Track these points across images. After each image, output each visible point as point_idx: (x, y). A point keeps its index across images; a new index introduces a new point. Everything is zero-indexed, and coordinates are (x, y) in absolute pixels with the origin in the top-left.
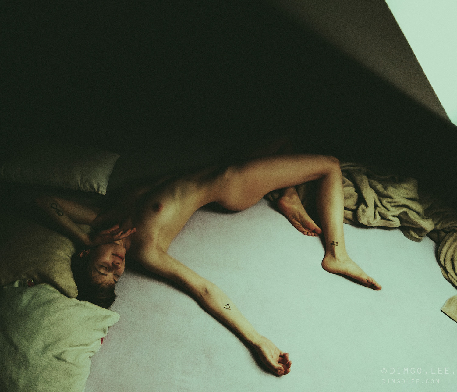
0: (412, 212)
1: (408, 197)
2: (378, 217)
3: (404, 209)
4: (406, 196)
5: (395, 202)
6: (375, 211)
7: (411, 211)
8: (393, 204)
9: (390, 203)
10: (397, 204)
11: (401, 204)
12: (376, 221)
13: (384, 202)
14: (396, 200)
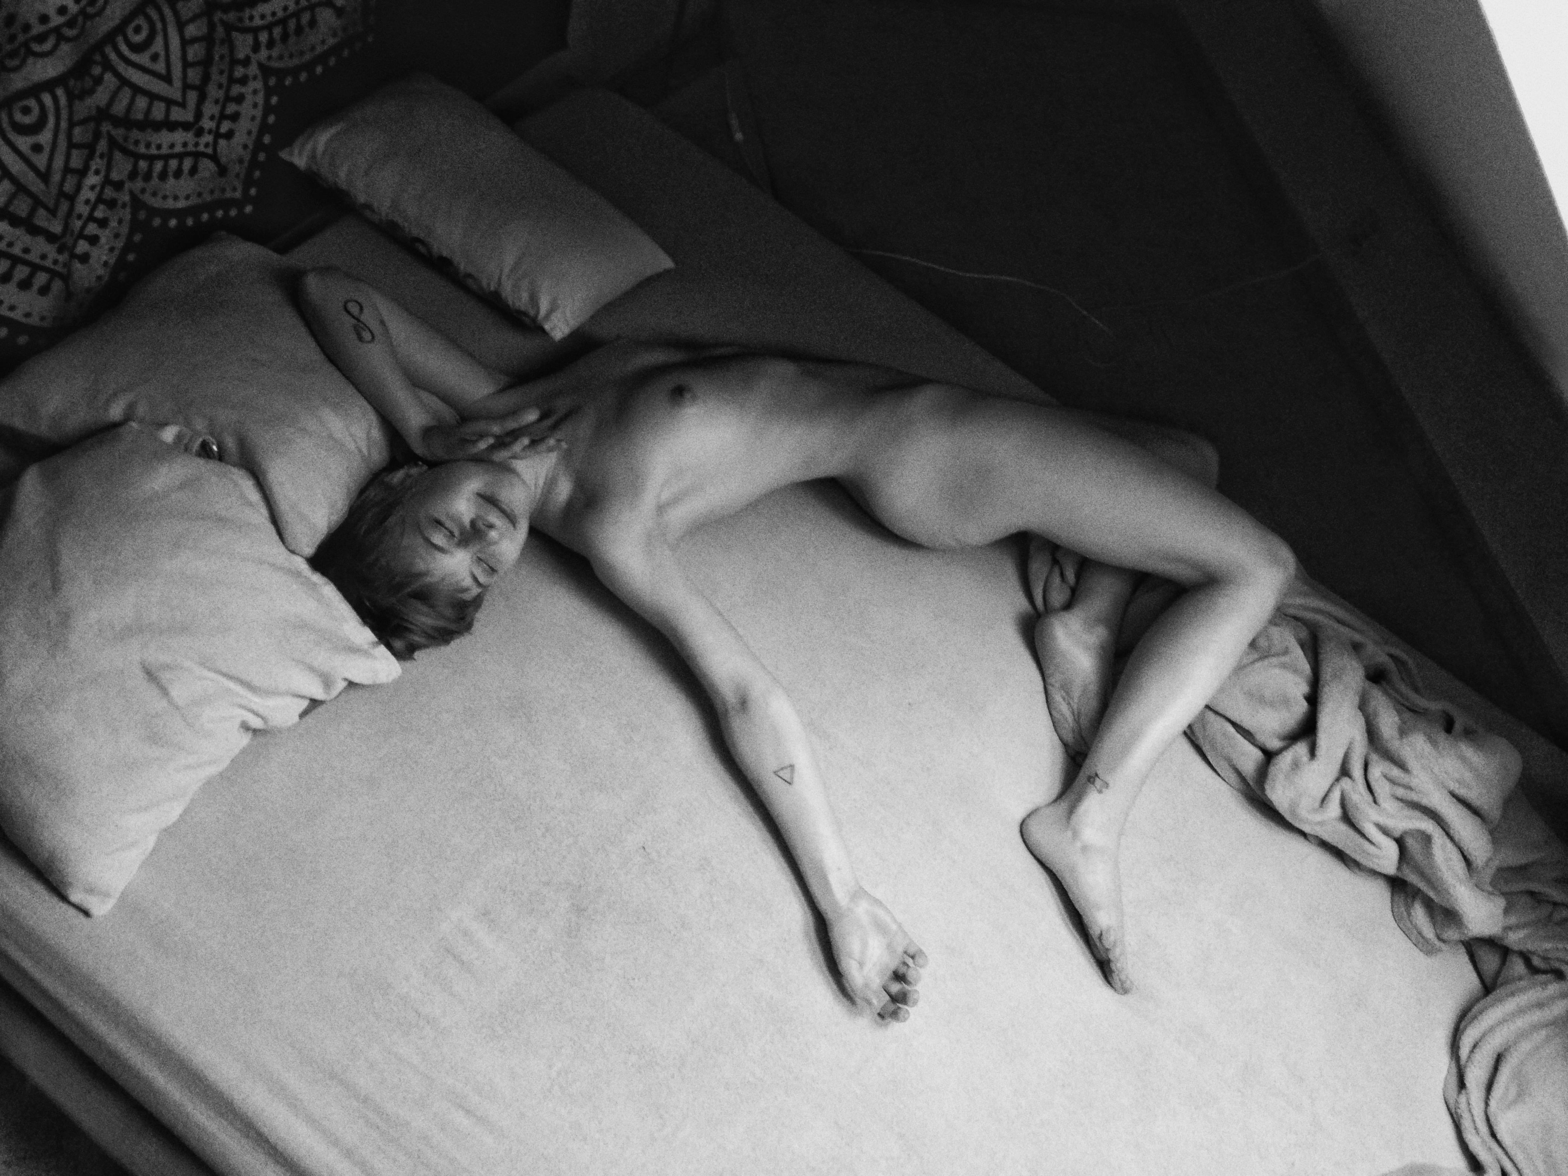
0: (1449, 845)
1: (1462, 792)
2: (1334, 809)
3: (1427, 826)
4: (1454, 786)
5: (1409, 788)
6: (1332, 786)
7: (1448, 841)
8: (1400, 792)
9: (1392, 781)
10: (1414, 797)
11: (1425, 802)
12: (1318, 818)
13: (1378, 770)
14: (1414, 782)
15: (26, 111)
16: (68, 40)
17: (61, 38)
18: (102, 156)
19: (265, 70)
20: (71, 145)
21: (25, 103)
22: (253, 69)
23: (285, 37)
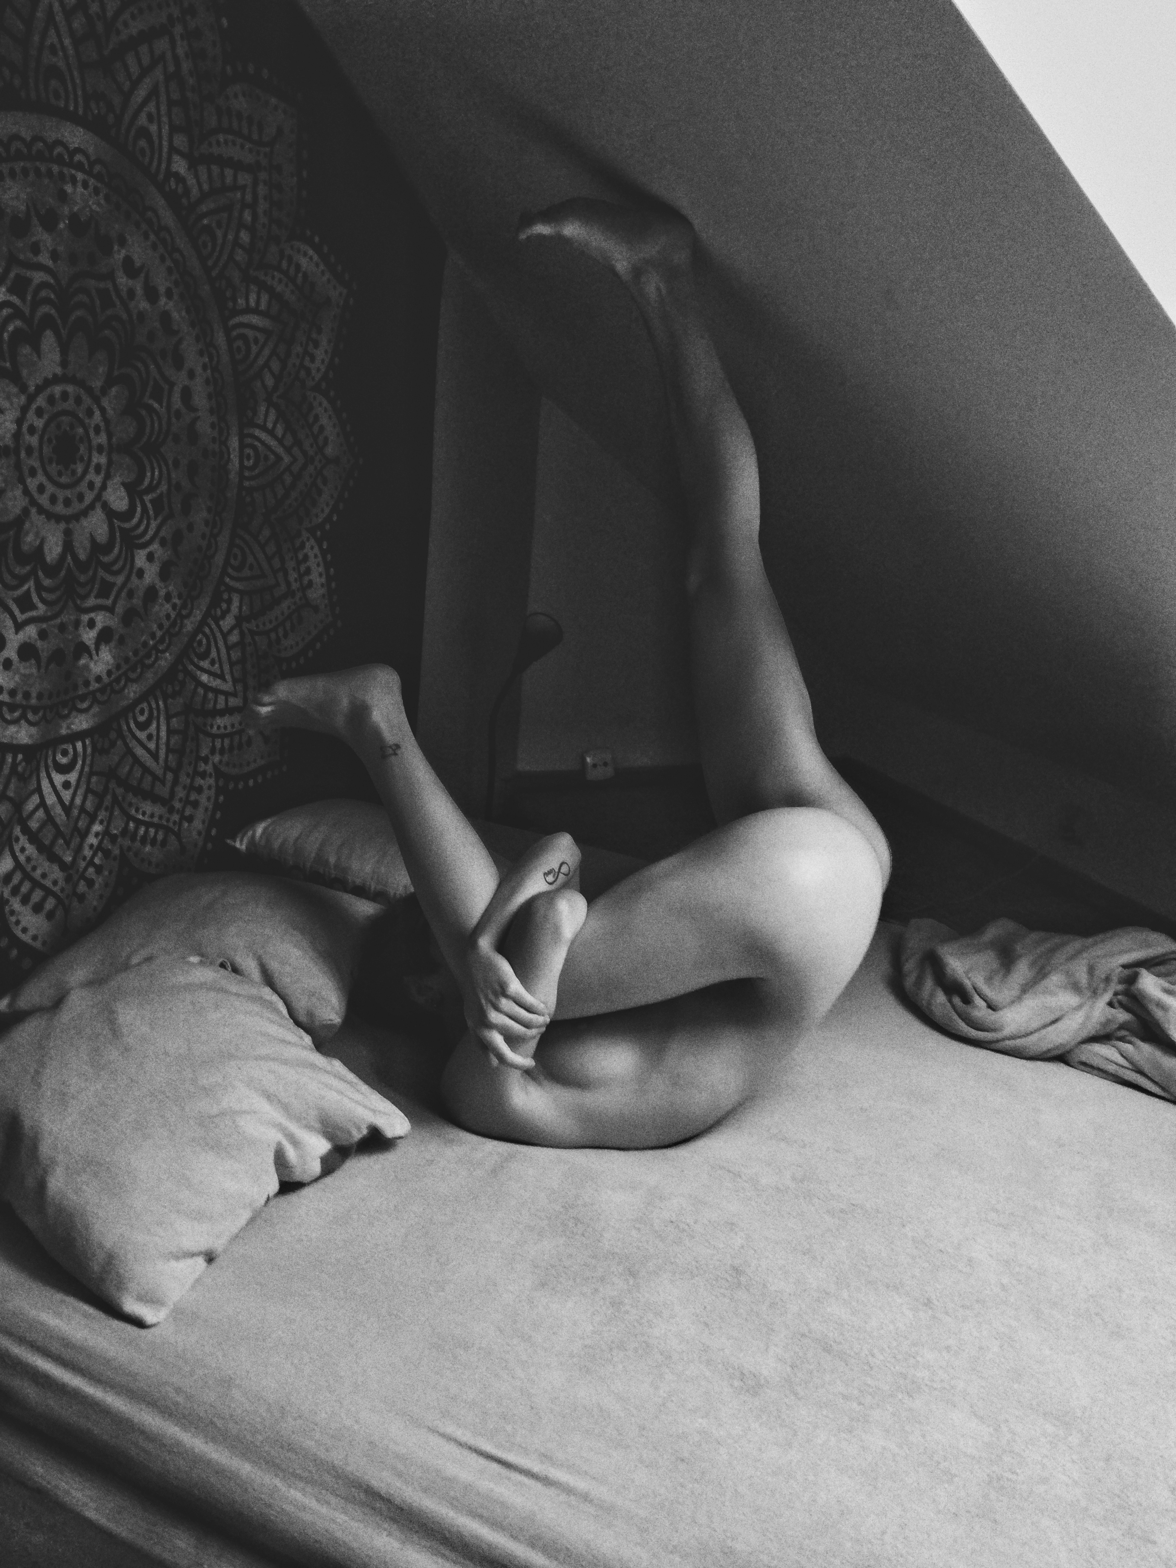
15: (65, 753)
16: (99, 703)
17: (95, 701)
18: (106, 809)
19: (218, 773)
20: (88, 790)
21: (65, 746)
22: (209, 768)
23: (231, 748)
